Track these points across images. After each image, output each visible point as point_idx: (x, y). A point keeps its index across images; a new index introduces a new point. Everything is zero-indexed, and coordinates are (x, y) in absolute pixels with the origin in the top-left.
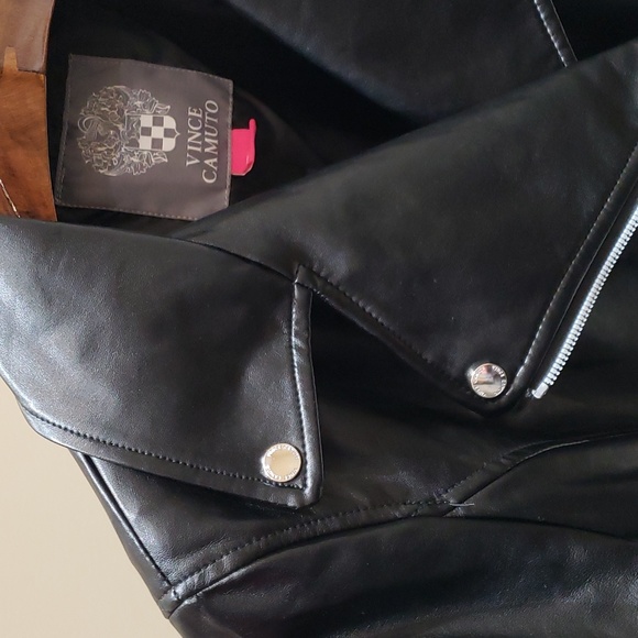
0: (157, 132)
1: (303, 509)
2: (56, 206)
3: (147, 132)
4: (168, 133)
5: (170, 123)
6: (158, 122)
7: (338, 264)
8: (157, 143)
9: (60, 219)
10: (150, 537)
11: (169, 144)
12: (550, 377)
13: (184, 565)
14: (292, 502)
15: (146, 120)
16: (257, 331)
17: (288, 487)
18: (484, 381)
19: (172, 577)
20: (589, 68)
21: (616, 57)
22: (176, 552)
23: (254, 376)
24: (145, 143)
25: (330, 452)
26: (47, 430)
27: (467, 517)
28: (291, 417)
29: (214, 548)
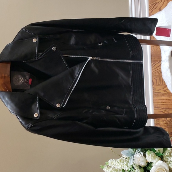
0: (21, 80)
1: (38, 119)
2: (12, 89)
3: (20, 80)
4: (23, 80)
5: (23, 79)
6: (21, 79)
7: (42, 94)
8: (22, 81)
9: (13, 92)
10: (23, 123)
11: (23, 81)
12: (65, 105)
13: (27, 125)
14: (37, 119)
15: (20, 79)
16: (33, 102)
17: (37, 117)
18: (58, 106)
19: (26, 127)
20: (70, 69)
21: (73, 68)
22: (26, 124)
23: (33, 106)
24: (20, 81)
25: (41, 114)
26: (12, 113)
27: (55, 119)
28: (37, 110)
29: (30, 124)
